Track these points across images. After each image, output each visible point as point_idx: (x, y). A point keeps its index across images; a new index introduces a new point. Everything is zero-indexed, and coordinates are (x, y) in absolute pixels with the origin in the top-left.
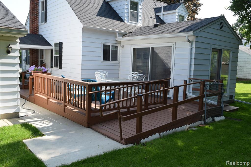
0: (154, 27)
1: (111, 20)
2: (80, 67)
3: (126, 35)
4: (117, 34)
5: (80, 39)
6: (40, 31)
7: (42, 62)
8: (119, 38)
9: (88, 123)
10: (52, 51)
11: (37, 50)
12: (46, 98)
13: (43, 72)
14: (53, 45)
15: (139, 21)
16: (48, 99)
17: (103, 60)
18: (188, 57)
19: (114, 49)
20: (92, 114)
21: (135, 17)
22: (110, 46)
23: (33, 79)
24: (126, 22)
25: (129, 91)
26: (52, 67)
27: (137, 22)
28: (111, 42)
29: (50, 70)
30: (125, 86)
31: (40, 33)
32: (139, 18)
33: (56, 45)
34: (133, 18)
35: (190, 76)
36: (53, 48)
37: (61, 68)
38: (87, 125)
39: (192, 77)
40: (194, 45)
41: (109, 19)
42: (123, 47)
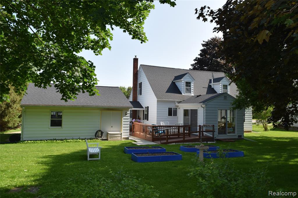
0: (196, 97)
1: (174, 94)
2: (156, 119)
3: (181, 102)
4: (176, 102)
5: (156, 106)
6: (138, 99)
7: (139, 116)
8: (177, 104)
9: (152, 140)
10: (144, 111)
11: (136, 110)
12: (139, 133)
13: (138, 122)
14: (144, 108)
15: (192, 92)
16: (140, 133)
17: (169, 116)
18: (203, 115)
19: (175, 109)
20: (154, 137)
21: (189, 91)
22: (172, 108)
23: (134, 125)
24: (183, 94)
25: (175, 131)
26: (143, 120)
27: (190, 93)
28: (172, 106)
29: (143, 121)
30: (164, 127)
31: (138, 101)
32: (192, 91)
33: (146, 107)
34: (188, 91)
35: (204, 124)
36: (144, 109)
37: (148, 120)
38: (152, 141)
39: (205, 124)
40: (205, 109)
41: (173, 94)
42: (179, 108)
